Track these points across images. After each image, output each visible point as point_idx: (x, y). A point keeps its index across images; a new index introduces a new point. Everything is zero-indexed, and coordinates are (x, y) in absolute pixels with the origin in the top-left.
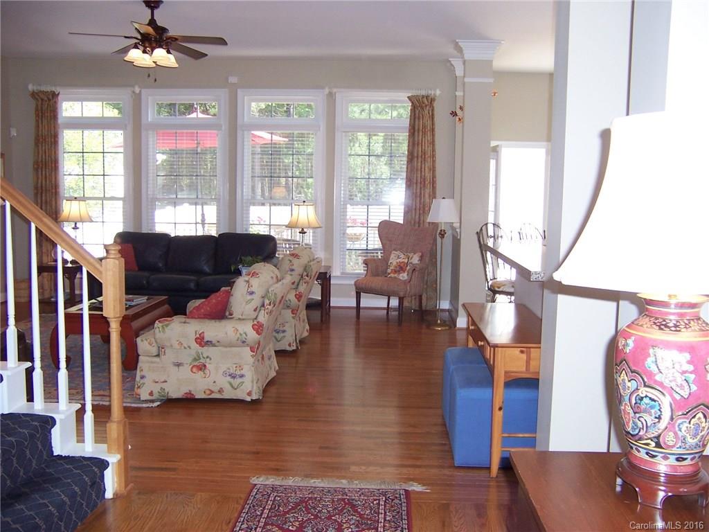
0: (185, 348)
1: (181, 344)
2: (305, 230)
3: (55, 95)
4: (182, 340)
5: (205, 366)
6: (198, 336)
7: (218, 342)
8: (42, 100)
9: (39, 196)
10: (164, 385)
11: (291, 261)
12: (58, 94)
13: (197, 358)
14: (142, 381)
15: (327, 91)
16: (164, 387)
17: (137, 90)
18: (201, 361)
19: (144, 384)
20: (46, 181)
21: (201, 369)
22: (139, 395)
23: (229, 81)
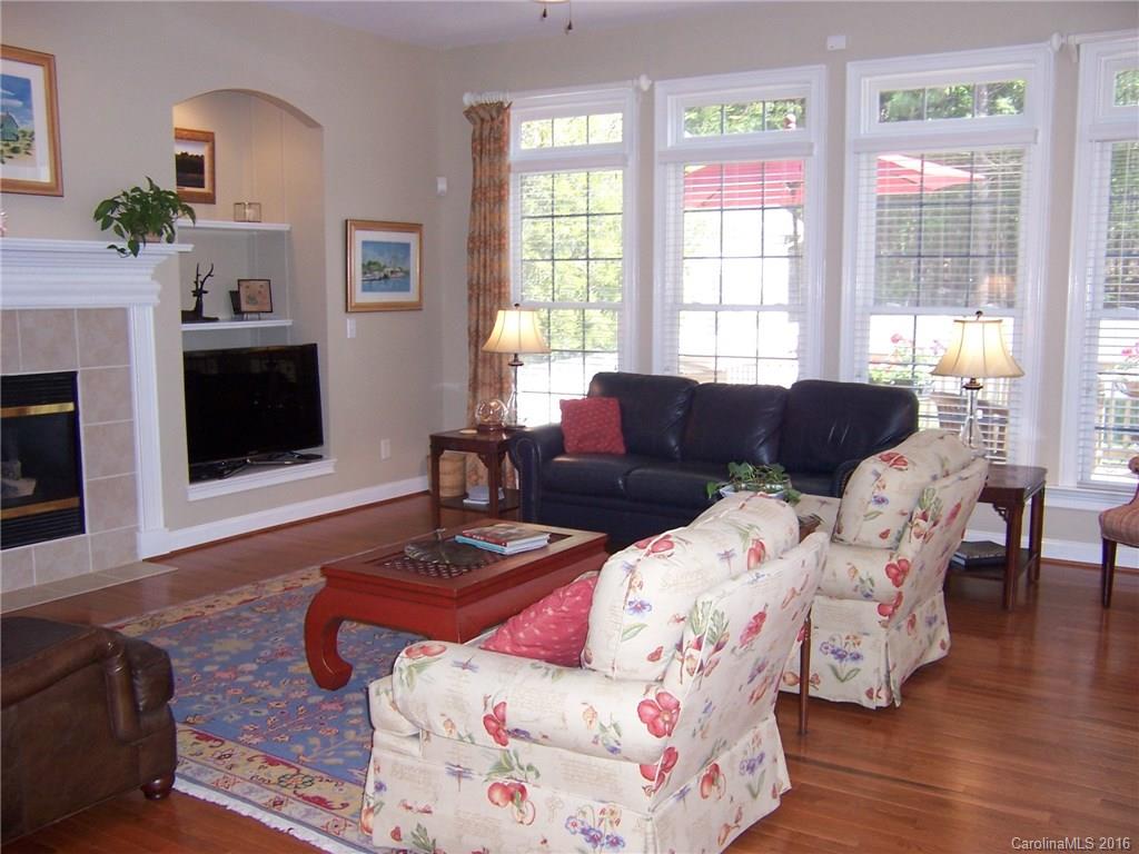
0: (461, 739)
1: (450, 724)
2: (980, 381)
3: (501, 109)
4: (453, 714)
5: (523, 790)
6: (490, 711)
7: (545, 737)
8: (482, 120)
9: (474, 301)
10: (424, 820)
11: (878, 475)
12: (509, 107)
13: (506, 765)
14: (378, 797)
15: (1055, 41)
16: (423, 825)
17: (644, 83)
18: (515, 773)
19: (382, 804)
20: (485, 272)
21: (512, 798)
22: (371, 832)
23: (829, 48)
